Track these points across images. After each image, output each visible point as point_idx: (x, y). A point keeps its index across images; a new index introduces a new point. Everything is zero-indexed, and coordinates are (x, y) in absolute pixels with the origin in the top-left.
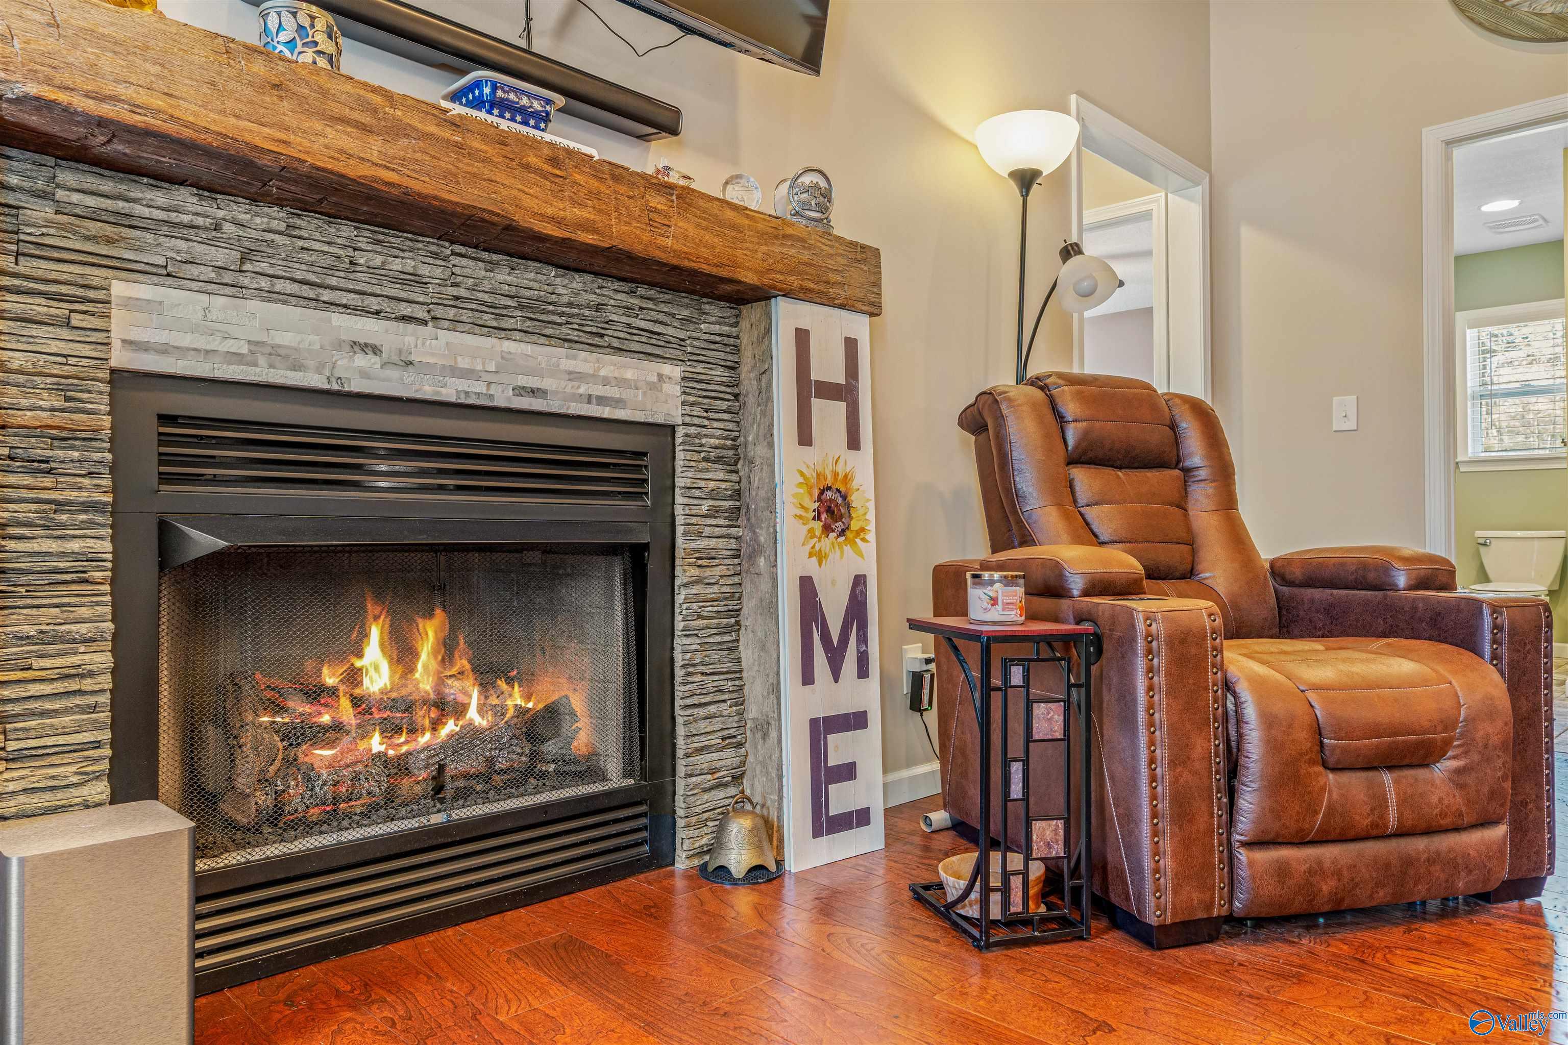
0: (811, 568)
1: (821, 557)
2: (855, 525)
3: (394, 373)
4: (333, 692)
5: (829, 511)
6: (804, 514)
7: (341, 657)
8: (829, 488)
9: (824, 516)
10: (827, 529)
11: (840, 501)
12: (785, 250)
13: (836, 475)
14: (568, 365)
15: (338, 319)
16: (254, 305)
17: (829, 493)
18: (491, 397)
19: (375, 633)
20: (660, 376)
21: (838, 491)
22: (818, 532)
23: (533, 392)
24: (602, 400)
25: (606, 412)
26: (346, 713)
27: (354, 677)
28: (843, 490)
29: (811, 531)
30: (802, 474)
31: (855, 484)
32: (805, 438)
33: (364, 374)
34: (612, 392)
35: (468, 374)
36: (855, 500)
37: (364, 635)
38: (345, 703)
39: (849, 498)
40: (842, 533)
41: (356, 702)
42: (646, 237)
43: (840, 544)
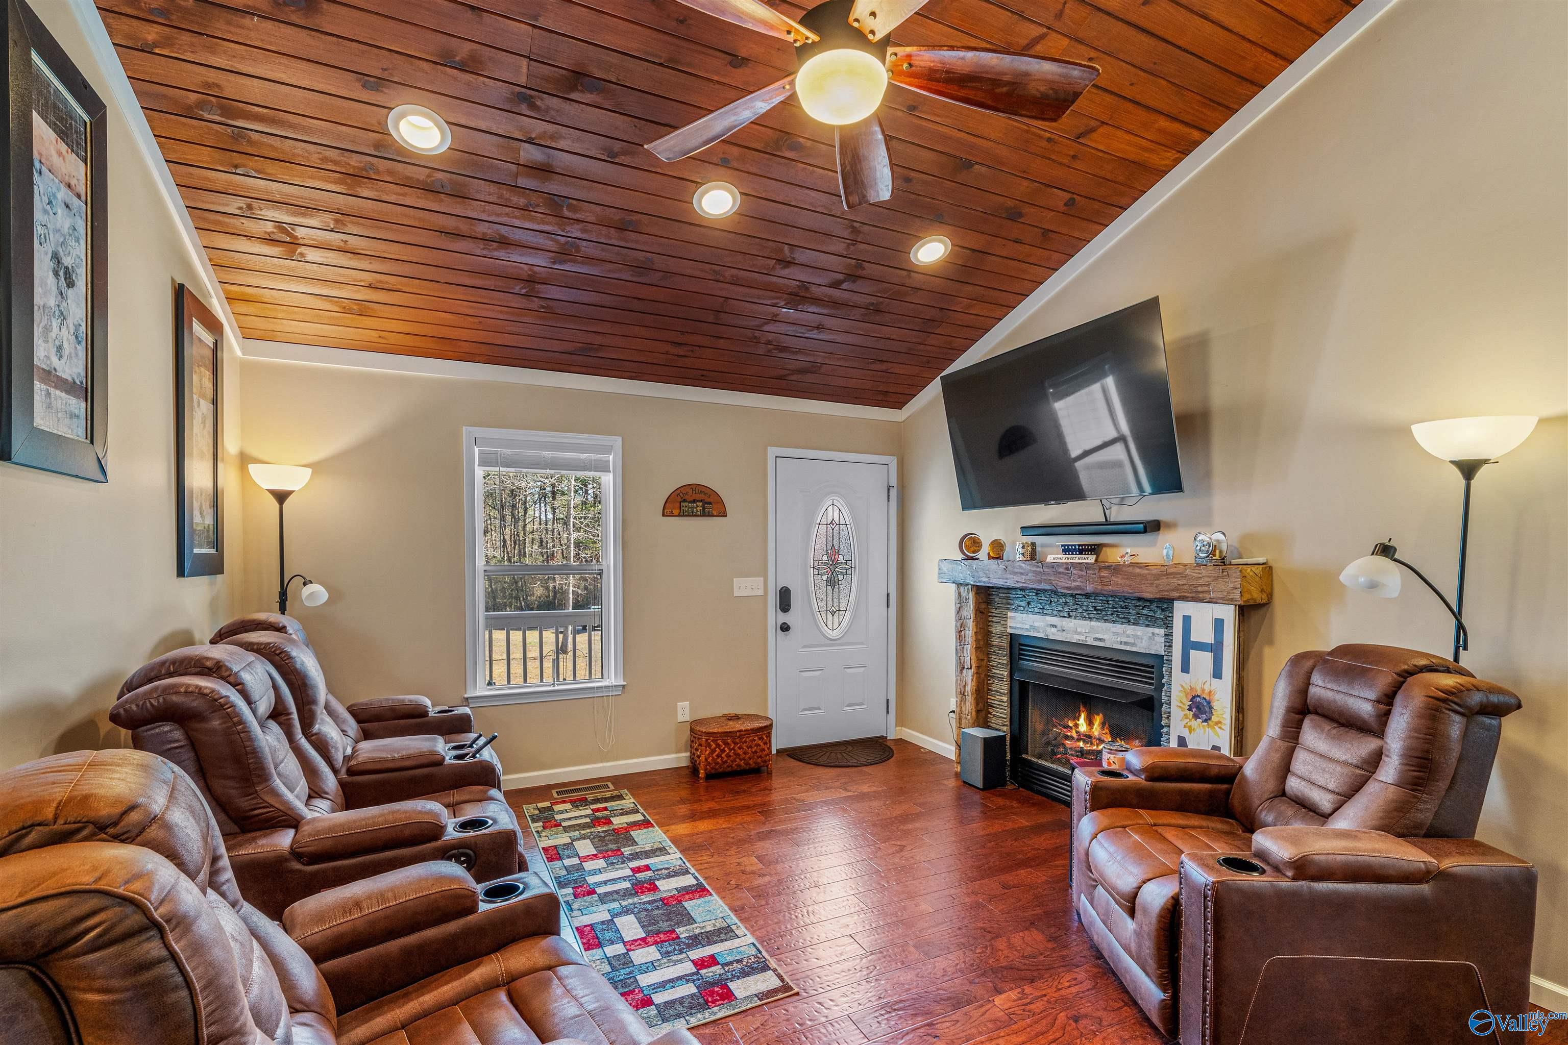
0: (1185, 733)
1: (1191, 730)
2: (1214, 718)
3: (1060, 633)
4: (1071, 728)
5: (1198, 708)
6: (1182, 706)
7: (1074, 720)
8: (1198, 696)
9: (1194, 710)
10: (1196, 717)
11: (1205, 704)
12: (1169, 580)
13: (1203, 690)
14: (1114, 630)
15: (1048, 618)
16: (1031, 616)
17: (1198, 699)
18: (1086, 641)
19: (1083, 716)
20: (1153, 634)
21: (1205, 699)
22: (1191, 716)
23: (1100, 640)
24: (1126, 643)
25: (1128, 648)
26: (1075, 735)
27: (1076, 726)
28: (1207, 698)
29: (1186, 716)
30: (1182, 686)
31: (1216, 697)
32: (1185, 668)
33: (1053, 634)
34: (1131, 640)
35: (1080, 633)
36: (1215, 705)
37: (1080, 715)
38: (1074, 732)
39: (1212, 704)
40: (1206, 721)
41: (1077, 732)
42: (1099, 587)
43: (1203, 726)
